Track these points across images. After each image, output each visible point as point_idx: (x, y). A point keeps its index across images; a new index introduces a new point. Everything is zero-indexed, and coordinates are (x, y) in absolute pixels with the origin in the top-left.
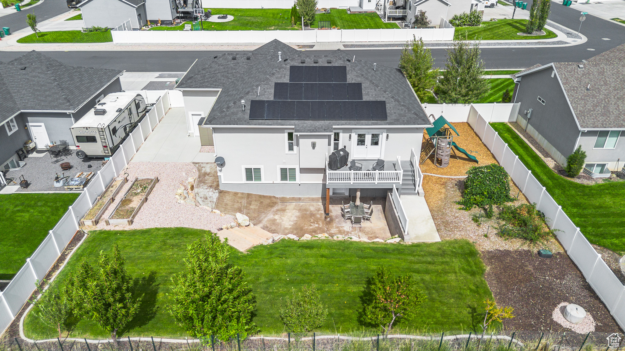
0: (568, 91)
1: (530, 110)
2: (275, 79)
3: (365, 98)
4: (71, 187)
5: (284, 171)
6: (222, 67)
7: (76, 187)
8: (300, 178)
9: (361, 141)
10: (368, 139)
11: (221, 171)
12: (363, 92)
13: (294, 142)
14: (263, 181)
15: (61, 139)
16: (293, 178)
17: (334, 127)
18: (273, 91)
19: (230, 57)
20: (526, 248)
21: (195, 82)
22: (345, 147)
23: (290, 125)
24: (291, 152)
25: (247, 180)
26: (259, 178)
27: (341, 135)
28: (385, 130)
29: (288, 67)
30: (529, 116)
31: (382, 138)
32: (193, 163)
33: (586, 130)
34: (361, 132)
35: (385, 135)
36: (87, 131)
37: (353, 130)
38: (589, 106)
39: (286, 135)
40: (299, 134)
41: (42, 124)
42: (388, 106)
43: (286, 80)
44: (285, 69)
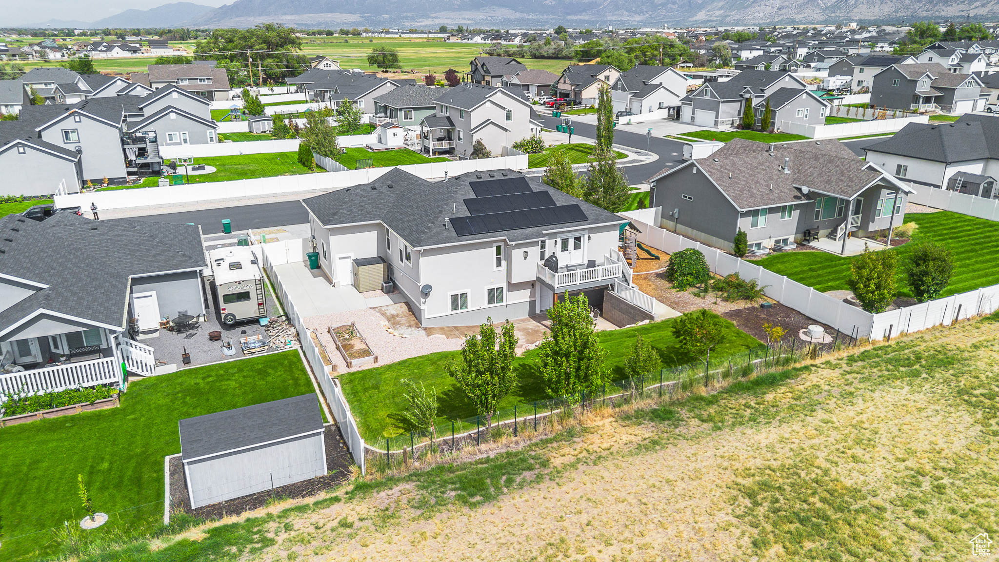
1: (676, 210)
5: (491, 292)
7: (259, 349)
8: (510, 298)
9: (565, 246)
10: (571, 242)
11: (424, 303)
12: (554, 199)
13: (502, 256)
14: (470, 308)
16: (500, 299)
17: (544, 232)
18: (464, 207)
19: (369, 188)
20: (749, 306)
21: (344, 217)
22: (554, 253)
23: (502, 236)
24: (499, 268)
25: (453, 309)
26: (465, 305)
27: (547, 241)
28: (587, 231)
29: (467, 183)
30: (676, 216)
31: (584, 239)
32: (370, 308)
33: (745, 210)
34: (565, 236)
35: (586, 236)
36: (239, 286)
37: (558, 235)
38: (738, 192)
39: (495, 248)
40: (514, 243)
41: (154, 293)
42: (582, 208)
43: (472, 195)
44: (465, 185)
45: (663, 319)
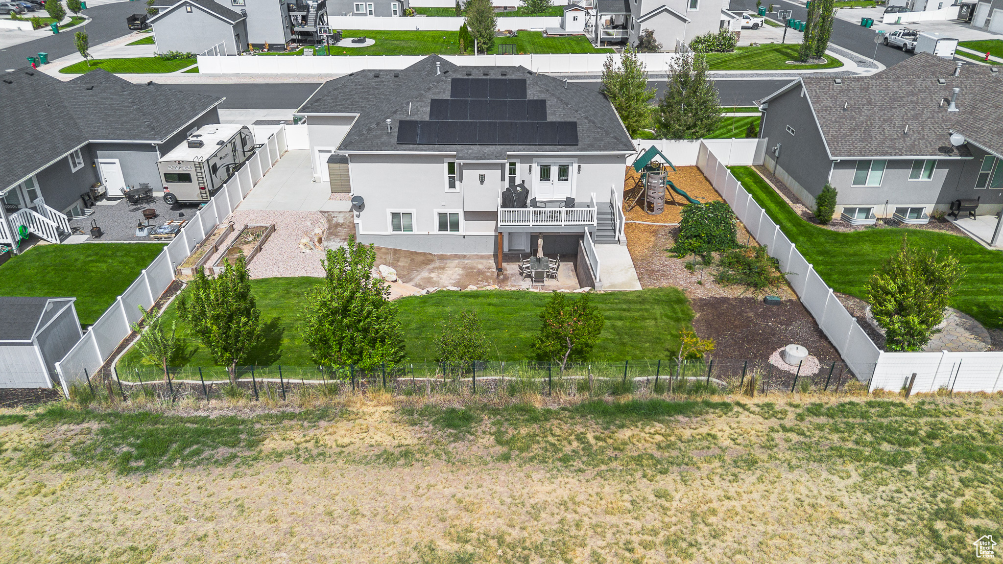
0: (818, 112)
1: (778, 145)
2: (431, 96)
3: (550, 118)
4: (159, 236)
5: (442, 217)
6: (360, 87)
7: (166, 236)
8: (466, 227)
9: (545, 174)
10: (554, 171)
11: (358, 216)
12: (548, 111)
13: (456, 175)
14: (415, 231)
15: (142, 182)
16: (455, 227)
17: (508, 153)
18: (428, 109)
19: (372, 75)
20: (749, 295)
21: (324, 105)
22: (523, 181)
23: (450, 152)
24: (452, 190)
25: (394, 230)
26: (409, 227)
27: (518, 165)
28: (576, 160)
29: (449, 79)
30: (777, 154)
31: (573, 169)
32: (321, 212)
33: (839, 158)
34: (546, 162)
35: (576, 166)
36: (179, 166)
37: (534, 160)
38: (845, 130)
39: (446, 166)
40: (462, 162)
41: (117, 161)
42: (579, 128)
43: (447, 96)
44: (445, 82)
45: (609, 290)
